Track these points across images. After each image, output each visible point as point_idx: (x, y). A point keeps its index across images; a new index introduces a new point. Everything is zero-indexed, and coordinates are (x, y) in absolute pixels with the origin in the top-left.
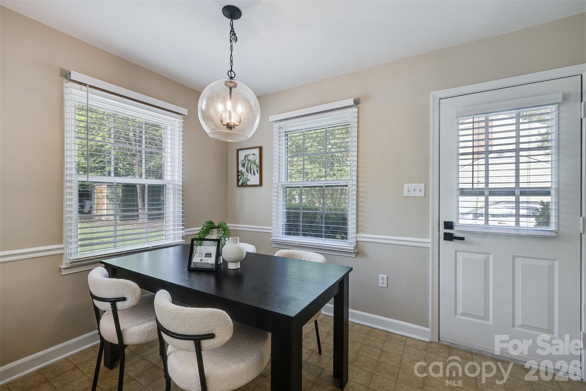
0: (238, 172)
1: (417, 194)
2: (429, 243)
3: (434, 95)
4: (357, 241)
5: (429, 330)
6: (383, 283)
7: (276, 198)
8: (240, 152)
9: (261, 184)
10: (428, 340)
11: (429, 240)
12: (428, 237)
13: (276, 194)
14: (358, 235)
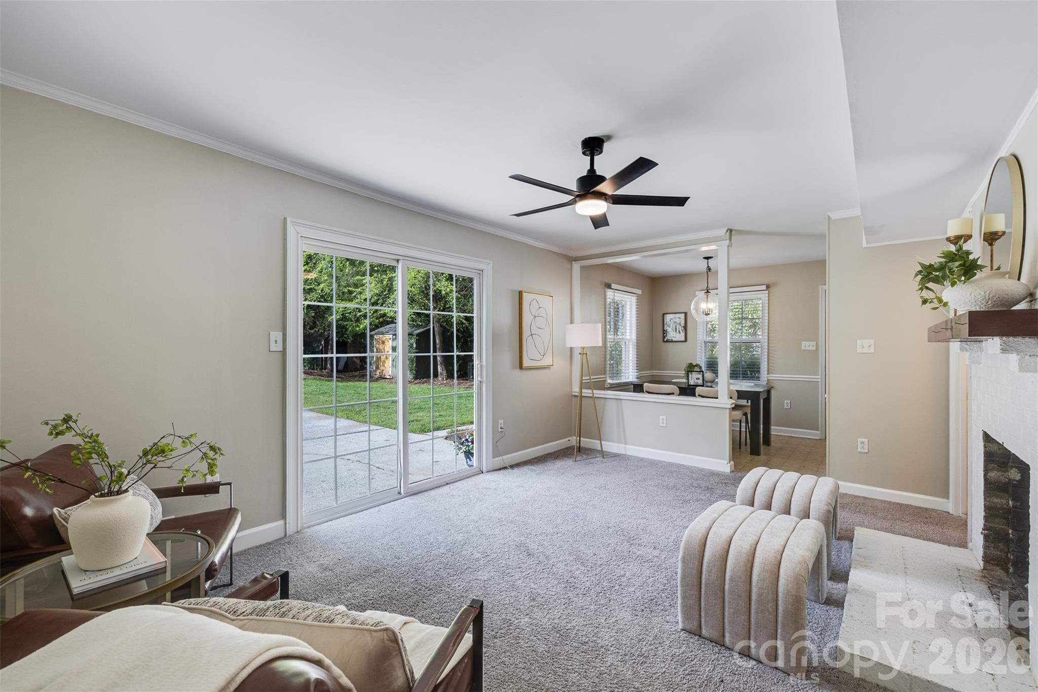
0: (664, 330)
1: (811, 348)
2: (818, 379)
3: (822, 288)
4: (768, 380)
5: (819, 432)
6: (787, 406)
7: (700, 353)
8: (665, 315)
9: (686, 340)
10: (818, 438)
11: (819, 377)
12: (819, 375)
13: (700, 351)
14: (769, 375)
